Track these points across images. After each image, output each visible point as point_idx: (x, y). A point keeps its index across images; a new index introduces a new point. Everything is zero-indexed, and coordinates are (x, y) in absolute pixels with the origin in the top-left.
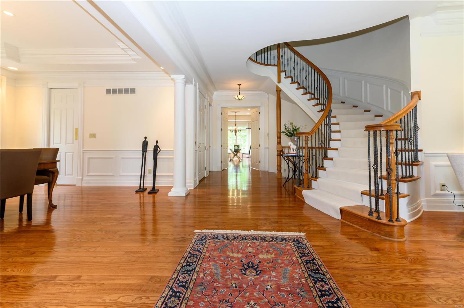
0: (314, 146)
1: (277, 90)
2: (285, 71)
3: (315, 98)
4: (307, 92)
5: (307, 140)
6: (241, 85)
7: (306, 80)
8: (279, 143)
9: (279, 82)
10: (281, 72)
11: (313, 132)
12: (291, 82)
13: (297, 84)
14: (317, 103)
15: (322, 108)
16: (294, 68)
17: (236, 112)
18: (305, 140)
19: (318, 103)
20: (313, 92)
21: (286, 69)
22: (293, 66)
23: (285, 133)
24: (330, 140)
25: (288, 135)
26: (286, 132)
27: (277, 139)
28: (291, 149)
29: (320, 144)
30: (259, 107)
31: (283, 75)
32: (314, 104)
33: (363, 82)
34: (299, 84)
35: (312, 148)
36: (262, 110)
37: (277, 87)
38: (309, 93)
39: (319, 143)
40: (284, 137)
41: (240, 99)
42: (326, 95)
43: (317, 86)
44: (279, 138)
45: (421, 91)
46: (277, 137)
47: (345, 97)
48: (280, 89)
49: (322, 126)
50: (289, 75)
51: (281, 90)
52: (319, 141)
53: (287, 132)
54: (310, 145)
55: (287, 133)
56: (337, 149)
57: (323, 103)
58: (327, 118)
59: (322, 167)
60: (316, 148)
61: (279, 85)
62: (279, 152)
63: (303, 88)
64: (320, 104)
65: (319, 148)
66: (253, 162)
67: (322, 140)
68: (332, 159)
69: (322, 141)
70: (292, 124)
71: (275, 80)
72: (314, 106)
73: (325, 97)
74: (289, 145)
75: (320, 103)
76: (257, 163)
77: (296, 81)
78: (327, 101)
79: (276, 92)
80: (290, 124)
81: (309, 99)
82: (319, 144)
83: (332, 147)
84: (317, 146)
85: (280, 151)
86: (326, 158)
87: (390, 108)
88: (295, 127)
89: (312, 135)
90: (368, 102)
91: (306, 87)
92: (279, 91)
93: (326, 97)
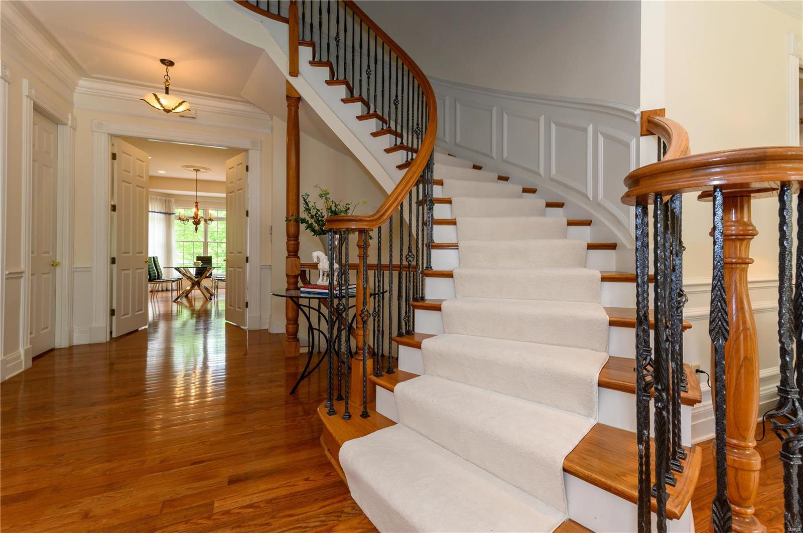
0: (385, 261)
1: (288, 97)
2: (312, 44)
3: (389, 131)
4: (372, 112)
5: (363, 247)
6: (171, 64)
7: (369, 78)
8: (293, 251)
9: (294, 72)
10: (300, 44)
11: (385, 217)
12: (328, 79)
13: (344, 87)
14: (396, 145)
15: (407, 159)
16: (337, 38)
17: (197, 170)
18: (358, 246)
19: (398, 143)
20: (386, 117)
21: (316, 39)
22: (333, 34)
23: (307, 222)
24: (431, 245)
25: (313, 230)
26: (308, 218)
27: (288, 240)
28: (321, 274)
29: (404, 258)
30: (246, 151)
31: (305, 53)
32: (388, 147)
33: (494, 110)
34: (350, 90)
35: (379, 267)
36: (254, 158)
37: (290, 87)
38: (375, 115)
39: (401, 255)
40: (305, 236)
41: (168, 111)
42: (418, 121)
43: (397, 96)
44: (293, 238)
45: (665, 109)
46: (288, 235)
47: (456, 144)
48: (297, 96)
49: (410, 200)
50: (325, 59)
51: (299, 99)
52: (401, 250)
53: (311, 221)
54: (372, 260)
55: (312, 224)
56: (449, 275)
57: (410, 145)
58: (421, 186)
59: (410, 332)
60: (390, 267)
61: (292, 80)
62: (292, 280)
63: (360, 99)
64: (401, 147)
65: (400, 268)
66: (229, 307)
67: (410, 244)
68: (437, 308)
69: (410, 250)
70: (324, 195)
71: (283, 64)
72: (388, 151)
73: (415, 126)
74: (315, 260)
75: (402, 143)
76: (239, 308)
77: (341, 77)
78: (420, 136)
79: (286, 103)
80: (321, 196)
81: (375, 131)
82: (401, 259)
83: (436, 266)
84: (396, 261)
85: (296, 277)
86: (420, 304)
87: (553, 172)
88: (335, 206)
89: (380, 228)
90: (504, 157)
91: (368, 99)
92: (294, 100)
93: (420, 126)
